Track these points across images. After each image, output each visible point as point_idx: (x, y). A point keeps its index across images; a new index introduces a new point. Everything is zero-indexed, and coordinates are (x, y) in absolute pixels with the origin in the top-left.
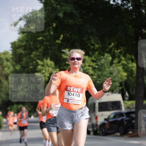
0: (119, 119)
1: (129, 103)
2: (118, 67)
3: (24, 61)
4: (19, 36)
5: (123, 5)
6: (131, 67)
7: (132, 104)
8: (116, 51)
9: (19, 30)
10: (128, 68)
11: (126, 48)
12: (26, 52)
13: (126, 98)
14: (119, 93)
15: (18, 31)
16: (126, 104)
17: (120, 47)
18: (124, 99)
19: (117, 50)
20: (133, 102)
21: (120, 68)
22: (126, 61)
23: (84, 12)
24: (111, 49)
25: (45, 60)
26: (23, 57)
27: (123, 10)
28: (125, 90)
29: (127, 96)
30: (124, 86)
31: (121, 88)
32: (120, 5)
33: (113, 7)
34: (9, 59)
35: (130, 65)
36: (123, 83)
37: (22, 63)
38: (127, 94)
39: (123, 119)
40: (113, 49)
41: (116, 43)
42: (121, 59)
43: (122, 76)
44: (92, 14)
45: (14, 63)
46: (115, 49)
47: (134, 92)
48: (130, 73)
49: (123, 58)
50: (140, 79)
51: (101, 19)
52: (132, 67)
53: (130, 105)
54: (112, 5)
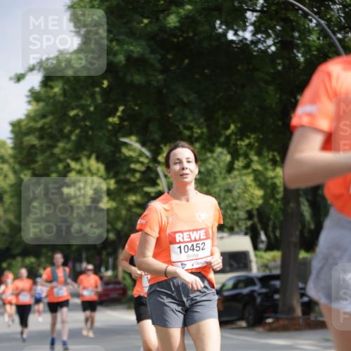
0: (246, 291)
1: (269, 256)
2: (244, 178)
3: (40, 163)
4: (30, 107)
5: (255, 43)
6: (272, 178)
7: (274, 260)
8: (238, 143)
9: (29, 94)
10: (267, 179)
11: (261, 137)
12: (44, 142)
13: (262, 246)
14: (246, 234)
15: (28, 96)
16: (261, 257)
17: (249, 134)
18: (256, 248)
19: (241, 139)
20: (277, 254)
21: (249, 180)
22: (262, 164)
23: (169, 57)
24: (228, 138)
25: (84, 160)
26: (36, 154)
27: (255, 54)
28: (259, 226)
29: (262, 242)
30: (256, 219)
31: (249, 223)
32: (248, 42)
33: (234, 45)
34: (7, 157)
35: (270, 174)
36: (255, 213)
37: (35, 166)
38: (263, 237)
39: (253, 292)
40: (234, 137)
41: (239, 125)
42: (251, 161)
43: (252, 196)
44: (187, 61)
45: (17, 167)
46: (238, 137)
47: (278, 233)
48: (269, 191)
49: (255, 158)
50: (292, 205)
51: (207, 71)
52: (275, 177)
53: (268, 260)
54: (232, 41)
